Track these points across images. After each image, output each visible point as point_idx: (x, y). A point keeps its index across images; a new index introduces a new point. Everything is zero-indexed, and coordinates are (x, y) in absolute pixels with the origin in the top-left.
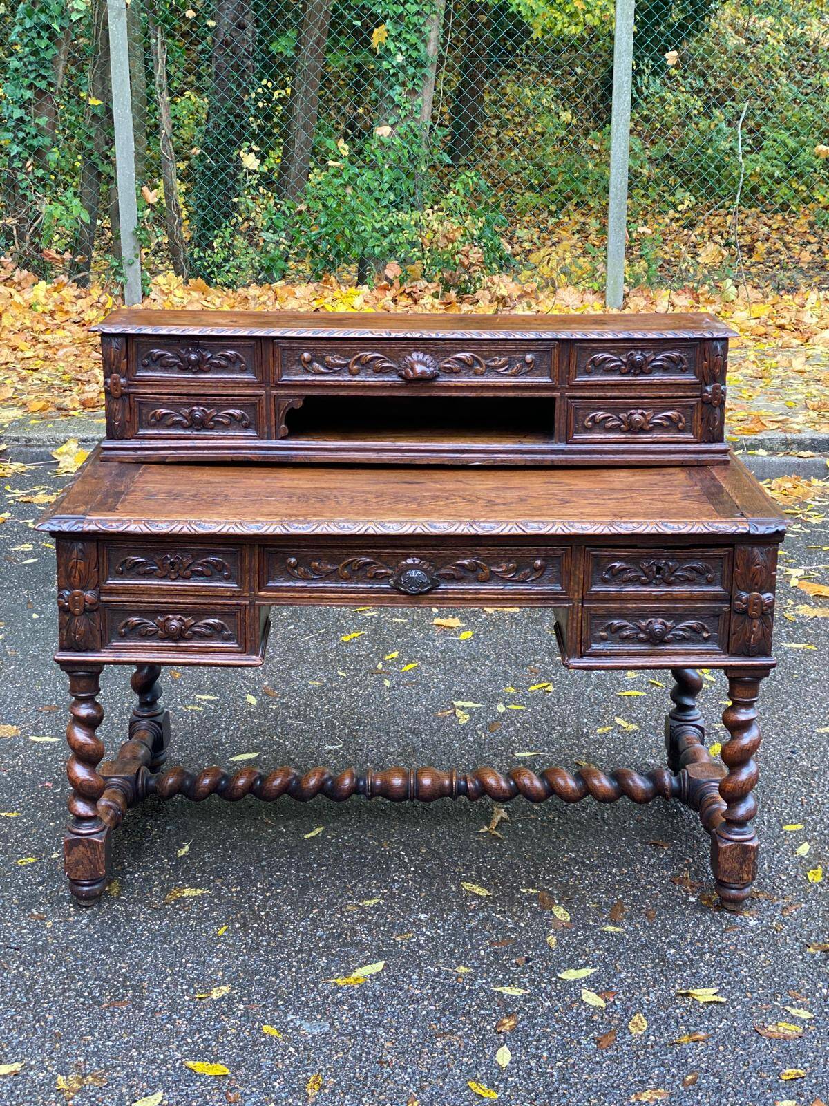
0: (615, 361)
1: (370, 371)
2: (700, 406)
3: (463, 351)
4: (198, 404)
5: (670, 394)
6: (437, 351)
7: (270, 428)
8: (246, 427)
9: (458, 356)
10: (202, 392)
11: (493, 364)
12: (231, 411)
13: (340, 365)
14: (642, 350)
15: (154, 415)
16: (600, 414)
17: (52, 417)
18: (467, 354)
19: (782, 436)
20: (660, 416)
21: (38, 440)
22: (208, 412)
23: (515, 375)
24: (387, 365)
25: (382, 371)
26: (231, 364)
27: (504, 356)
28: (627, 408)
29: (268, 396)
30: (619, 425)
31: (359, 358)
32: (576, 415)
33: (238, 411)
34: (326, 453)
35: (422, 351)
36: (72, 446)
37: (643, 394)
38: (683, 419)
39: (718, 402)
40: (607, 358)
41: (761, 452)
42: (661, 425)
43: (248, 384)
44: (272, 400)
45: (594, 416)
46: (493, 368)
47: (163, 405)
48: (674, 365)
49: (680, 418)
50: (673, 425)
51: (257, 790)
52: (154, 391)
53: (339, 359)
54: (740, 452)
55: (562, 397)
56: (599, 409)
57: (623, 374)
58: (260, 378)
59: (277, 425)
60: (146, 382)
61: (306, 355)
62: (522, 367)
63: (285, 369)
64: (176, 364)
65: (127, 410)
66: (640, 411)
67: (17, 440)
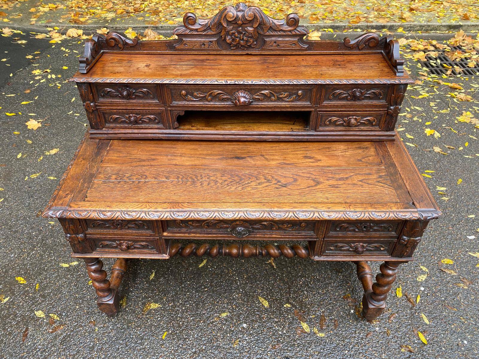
0: (345, 94)
1: (217, 99)
2: (386, 115)
3: (265, 90)
4: (132, 113)
5: (371, 109)
6: (251, 90)
7: (169, 124)
8: (158, 123)
9: (263, 92)
10: (133, 108)
11: (281, 96)
12: (149, 116)
13: (202, 97)
14: (360, 88)
15: (111, 118)
16: (334, 119)
17: (124, 17)
18: (267, 91)
19: (366, 24)
20: (365, 119)
21: (119, 28)
22: (138, 116)
23: (292, 101)
24: (225, 97)
25: (223, 100)
26: (146, 96)
27: (287, 92)
28: (348, 116)
29: (166, 110)
30: (343, 123)
31: (211, 93)
32: (321, 118)
33: (152, 116)
34: (198, 136)
35: (244, 90)
36: (130, 30)
37: (357, 110)
38: (376, 121)
40: (341, 93)
41: (359, 30)
42: (364, 123)
43: (156, 105)
44: (169, 112)
45: (331, 120)
46: (281, 98)
47: (115, 114)
48: (376, 97)
49: (374, 120)
50: (370, 123)
52: (109, 108)
53: (201, 94)
54: (352, 30)
55: (316, 111)
56: (334, 116)
57: (348, 100)
58: (161, 102)
59: (173, 123)
60: (104, 104)
61: (183, 92)
62: (296, 97)
63: (173, 99)
64: (117, 95)
65: (98, 117)
66: (354, 117)
67: (113, 28)
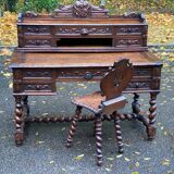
1: (75, 33)
8: (48, 45)
12: (45, 41)
24: (78, 31)
26: (45, 31)
27: (102, 29)
28: (127, 40)
29: (53, 38)
39: (146, 38)
45: (121, 41)
46: (100, 32)
49: (138, 42)
51: (52, 120)
58: (51, 34)
61: (61, 29)
62: (106, 31)
63: (56, 32)
66: (130, 40)
